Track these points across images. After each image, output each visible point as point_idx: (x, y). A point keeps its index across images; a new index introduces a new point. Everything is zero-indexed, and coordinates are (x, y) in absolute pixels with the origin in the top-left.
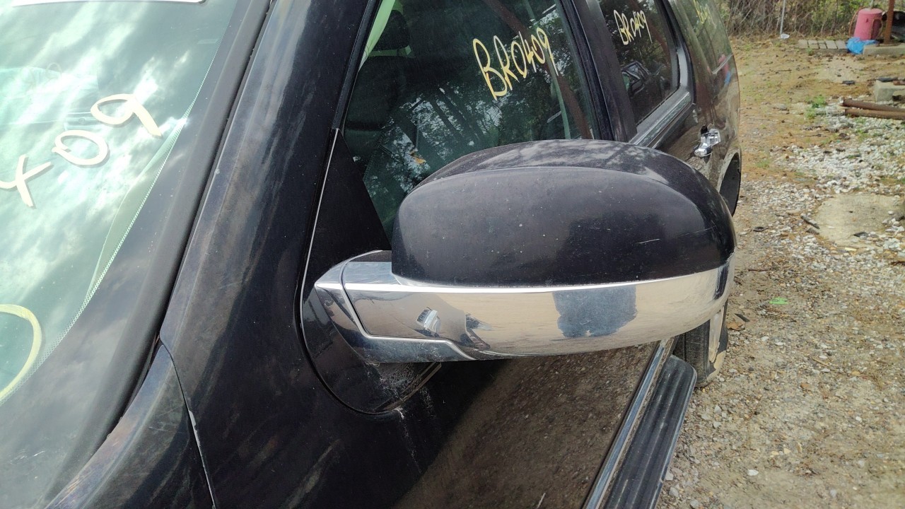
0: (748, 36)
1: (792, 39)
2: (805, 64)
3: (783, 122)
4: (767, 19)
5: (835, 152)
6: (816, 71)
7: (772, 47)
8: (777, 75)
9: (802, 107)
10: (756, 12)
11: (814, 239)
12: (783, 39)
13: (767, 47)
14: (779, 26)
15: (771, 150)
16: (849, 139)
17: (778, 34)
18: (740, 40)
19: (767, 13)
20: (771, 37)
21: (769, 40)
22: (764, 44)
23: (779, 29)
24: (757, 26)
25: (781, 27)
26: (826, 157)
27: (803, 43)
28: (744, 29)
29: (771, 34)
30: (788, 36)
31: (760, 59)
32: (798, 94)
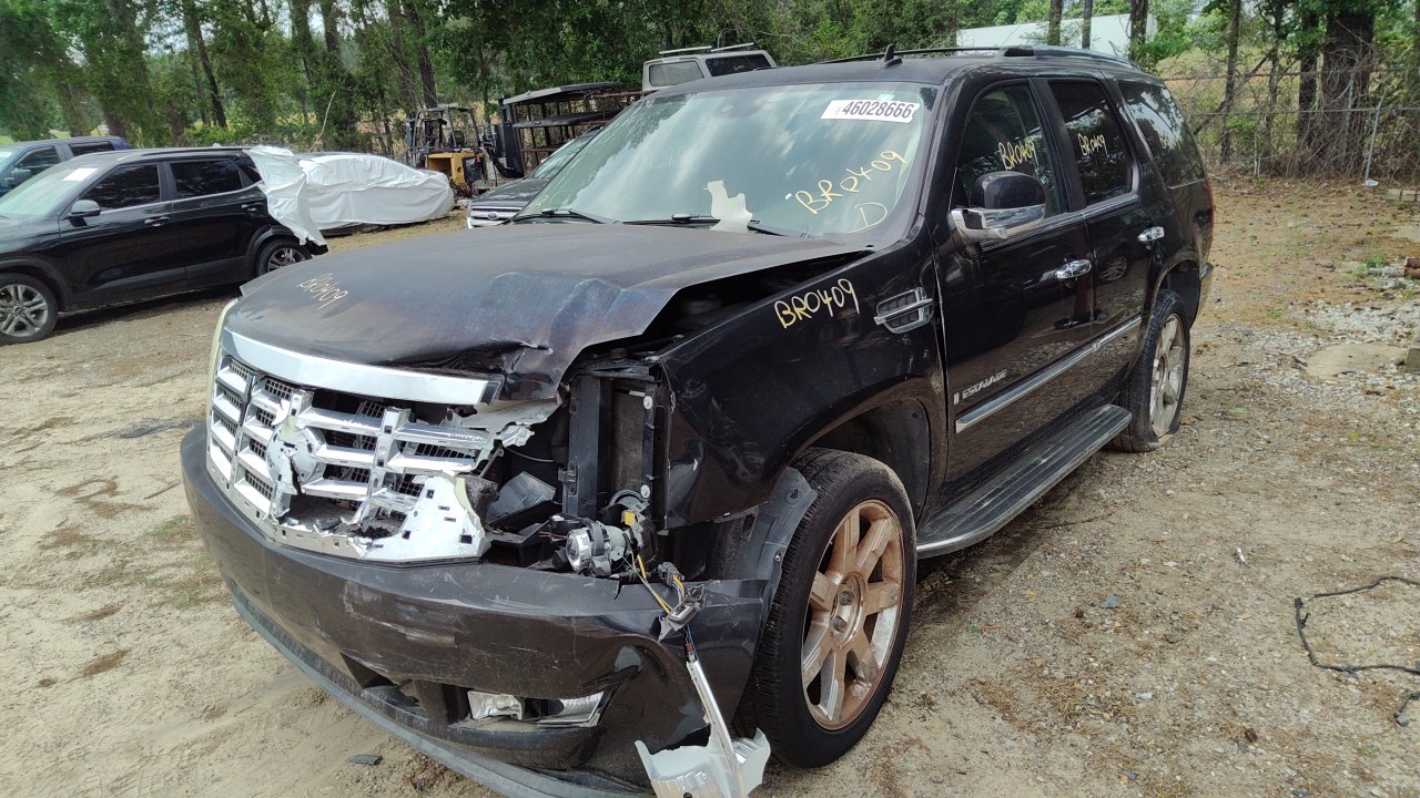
0: (1318, 180)
1: (1382, 187)
2: (1388, 218)
3: (1320, 278)
4: (1347, 158)
5: (1368, 309)
6: (1396, 228)
7: (1352, 195)
8: (1340, 230)
9: (1355, 266)
10: (1332, 149)
11: (1297, 373)
12: (1369, 187)
13: (1345, 195)
14: (1365, 169)
15: (1292, 304)
16: (1392, 299)
17: (1363, 180)
18: (1306, 184)
19: (1347, 151)
20: (1352, 183)
21: (1349, 187)
22: (1340, 191)
23: (1364, 174)
24: (1332, 167)
25: (1367, 171)
26: (1356, 313)
27: (1394, 192)
28: (1313, 170)
29: (1353, 179)
30: (1377, 183)
31: (1327, 209)
32: (1357, 251)
